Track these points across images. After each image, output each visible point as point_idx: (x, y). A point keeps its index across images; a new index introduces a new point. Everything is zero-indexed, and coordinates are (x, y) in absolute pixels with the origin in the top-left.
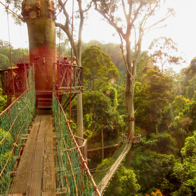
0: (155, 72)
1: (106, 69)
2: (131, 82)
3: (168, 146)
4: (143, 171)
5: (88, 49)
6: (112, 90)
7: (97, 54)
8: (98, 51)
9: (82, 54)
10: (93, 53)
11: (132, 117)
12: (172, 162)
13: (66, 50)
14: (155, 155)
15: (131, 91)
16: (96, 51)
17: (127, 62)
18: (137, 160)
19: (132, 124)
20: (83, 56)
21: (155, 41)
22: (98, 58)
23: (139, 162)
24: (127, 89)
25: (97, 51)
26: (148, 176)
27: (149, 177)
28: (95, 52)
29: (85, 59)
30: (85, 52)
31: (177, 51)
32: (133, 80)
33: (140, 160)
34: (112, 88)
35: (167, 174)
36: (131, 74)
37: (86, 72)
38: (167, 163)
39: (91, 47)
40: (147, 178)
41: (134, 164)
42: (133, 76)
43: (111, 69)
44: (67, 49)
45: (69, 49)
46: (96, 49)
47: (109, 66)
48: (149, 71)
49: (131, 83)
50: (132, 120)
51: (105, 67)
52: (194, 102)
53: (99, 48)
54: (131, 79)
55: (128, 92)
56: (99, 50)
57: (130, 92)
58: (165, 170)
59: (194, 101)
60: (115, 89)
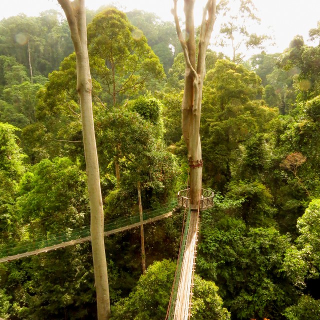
0: (230, 65)
1: (137, 60)
2: (196, 88)
3: (261, 207)
4: (222, 261)
5: (99, 18)
6: (153, 104)
7: (117, 30)
8: (120, 21)
9: (89, 29)
10: (111, 27)
11: (198, 159)
12: (276, 244)
13: (59, 24)
14: (241, 228)
15: (197, 108)
16: (116, 22)
17: (186, 46)
18: (210, 243)
19: (197, 173)
20: (89, 32)
21: (222, 5)
22: (120, 37)
23: (214, 246)
24: (187, 102)
25: (119, 23)
26: (232, 270)
27: (233, 273)
28: (113, 25)
29: (96, 39)
30: (93, 24)
31: (260, 24)
32: (199, 84)
33: (216, 241)
34: (154, 99)
35: (269, 268)
36: (195, 72)
37: (99, 67)
38: (268, 246)
39: (105, 14)
40: (229, 275)
41: (204, 252)
42: (200, 76)
43: (148, 60)
44: (60, 21)
45: (63, 21)
46: (115, 19)
47: (143, 53)
48: (220, 62)
49: (196, 91)
50: (198, 166)
51: (134, 55)
52: (306, 123)
53: (122, 16)
54: (196, 82)
55: (189, 110)
56: (123, 20)
57: (193, 109)
58: (265, 261)
59: (304, 119)
60: (158, 102)
